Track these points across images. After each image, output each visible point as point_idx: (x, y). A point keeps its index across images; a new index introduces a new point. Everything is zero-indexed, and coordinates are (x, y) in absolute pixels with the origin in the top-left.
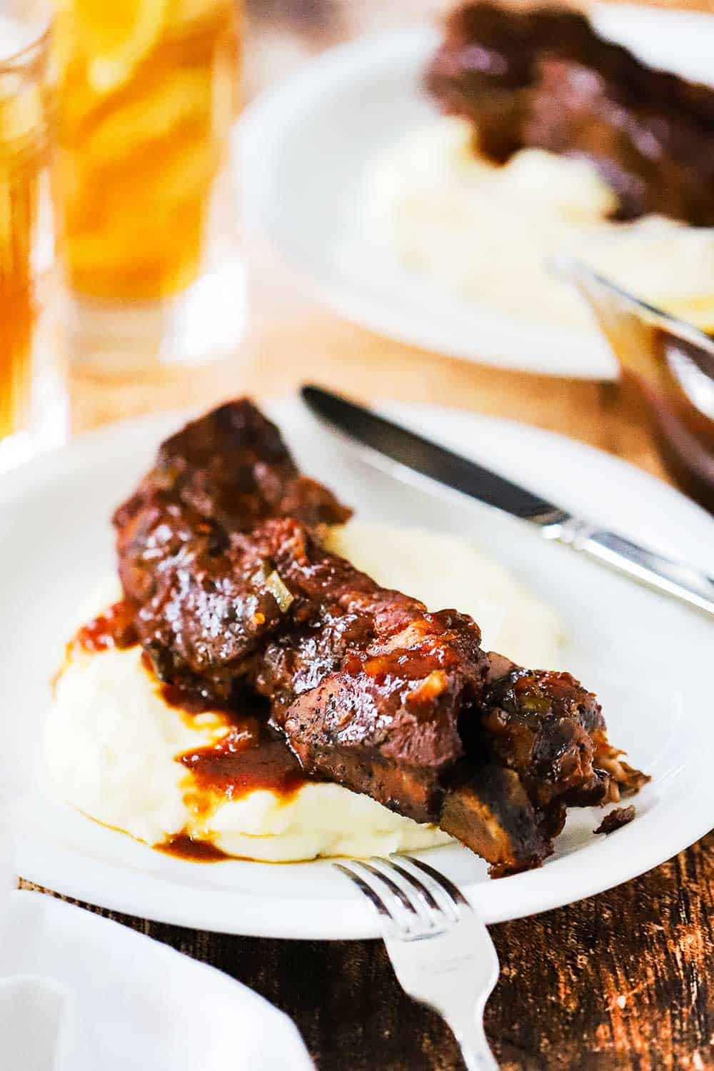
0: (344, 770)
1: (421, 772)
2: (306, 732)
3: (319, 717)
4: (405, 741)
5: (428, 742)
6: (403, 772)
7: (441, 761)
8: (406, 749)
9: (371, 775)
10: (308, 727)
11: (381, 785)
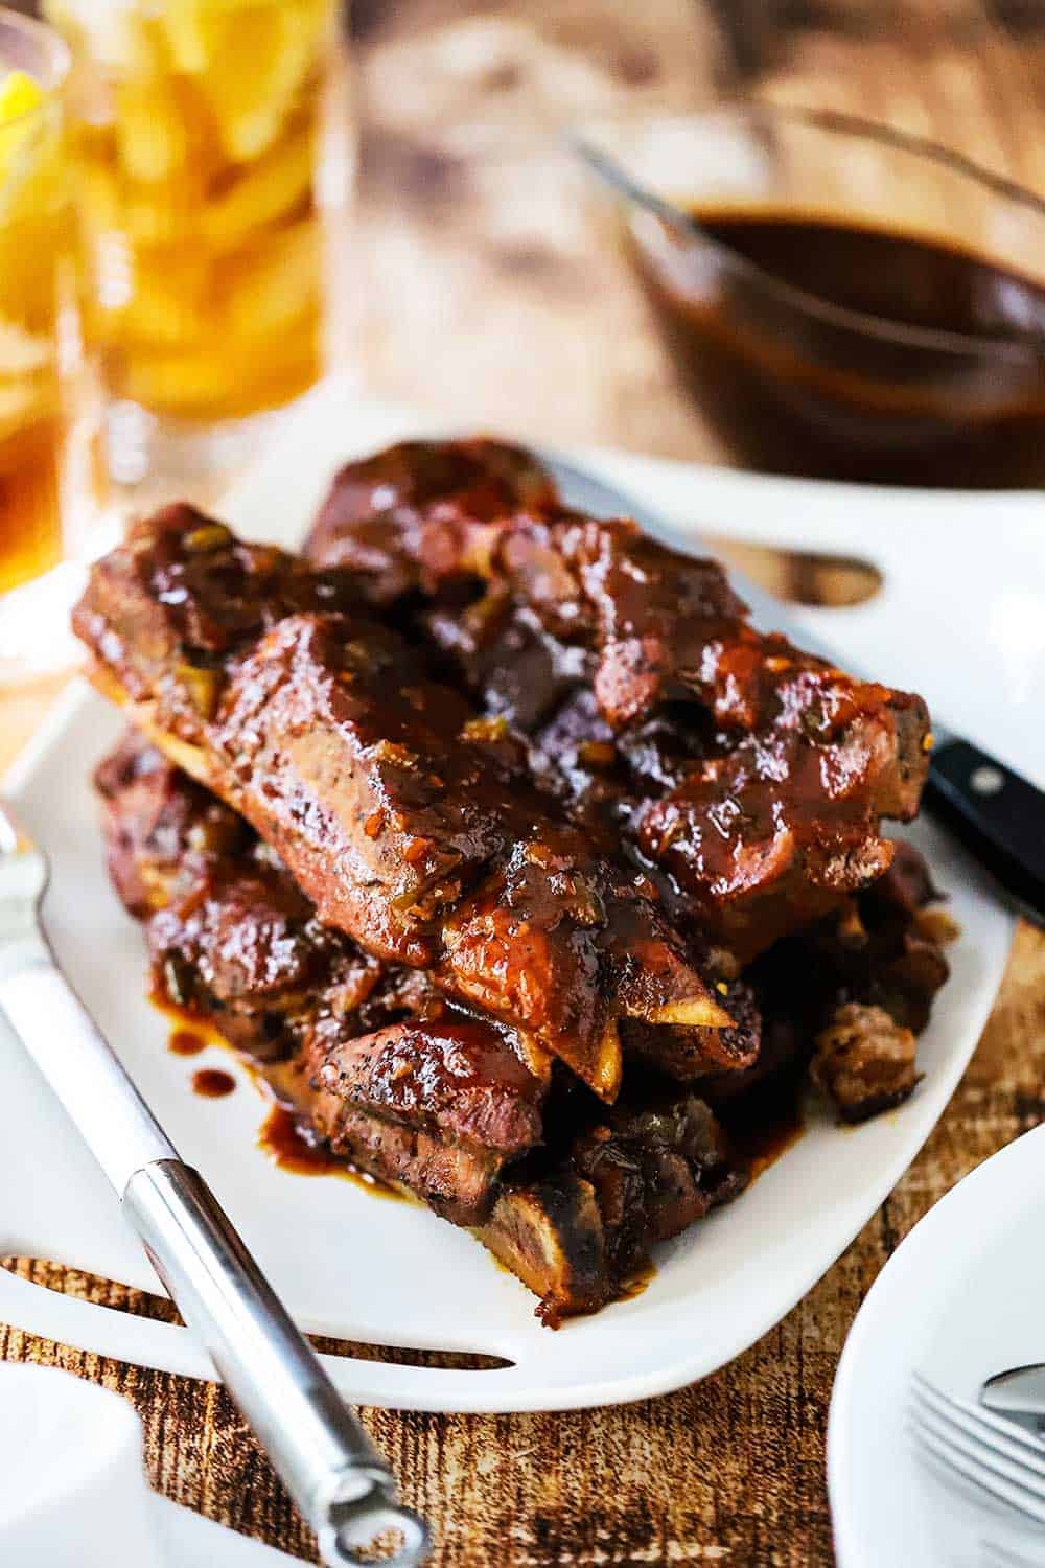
0: (380, 1143)
1: (483, 1155)
2: (346, 1082)
3: (367, 1065)
4: (473, 1112)
5: (502, 1118)
6: (458, 1152)
7: (512, 1143)
8: (472, 1120)
9: (414, 1153)
10: (351, 1075)
11: (424, 1169)
